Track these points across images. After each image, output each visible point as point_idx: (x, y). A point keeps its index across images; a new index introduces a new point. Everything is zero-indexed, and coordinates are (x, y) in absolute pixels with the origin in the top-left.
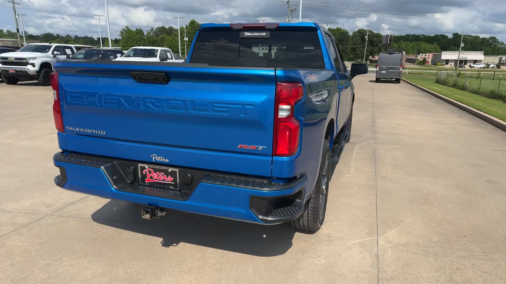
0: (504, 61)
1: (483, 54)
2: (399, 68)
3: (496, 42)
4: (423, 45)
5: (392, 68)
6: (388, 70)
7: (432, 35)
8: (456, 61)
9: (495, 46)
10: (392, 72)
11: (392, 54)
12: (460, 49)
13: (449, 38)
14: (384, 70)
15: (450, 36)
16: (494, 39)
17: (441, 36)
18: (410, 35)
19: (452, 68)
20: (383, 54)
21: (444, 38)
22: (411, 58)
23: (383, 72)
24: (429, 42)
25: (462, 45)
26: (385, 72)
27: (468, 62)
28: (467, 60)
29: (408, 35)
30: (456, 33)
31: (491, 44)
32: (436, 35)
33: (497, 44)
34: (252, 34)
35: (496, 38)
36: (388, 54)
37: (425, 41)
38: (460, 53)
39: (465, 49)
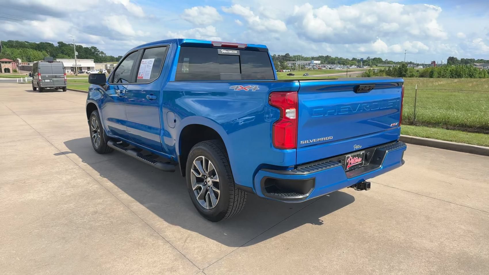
0: (109, 67)
1: (93, 62)
2: (63, 76)
3: (97, 51)
4: (31, 53)
5: (56, 77)
6: (52, 79)
7: (37, 43)
8: (72, 68)
9: (97, 54)
10: (57, 81)
11: (52, 62)
12: (76, 57)
13: (55, 46)
14: (47, 78)
15: (56, 45)
16: (95, 48)
17: (46, 44)
18: (13, 41)
19: (71, 74)
20: (42, 62)
21: (49, 45)
22: (24, 65)
23: (46, 81)
24: (36, 49)
25: (76, 53)
26: (49, 81)
27: (82, 69)
28: (81, 67)
29: (10, 41)
30: (61, 41)
31: (93, 53)
32: (41, 43)
33: (99, 53)
34: (227, 52)
35: (96, 48)
36: (48, 63)
37: (33, 48)
38: (76, 61)
39: (80, 57)
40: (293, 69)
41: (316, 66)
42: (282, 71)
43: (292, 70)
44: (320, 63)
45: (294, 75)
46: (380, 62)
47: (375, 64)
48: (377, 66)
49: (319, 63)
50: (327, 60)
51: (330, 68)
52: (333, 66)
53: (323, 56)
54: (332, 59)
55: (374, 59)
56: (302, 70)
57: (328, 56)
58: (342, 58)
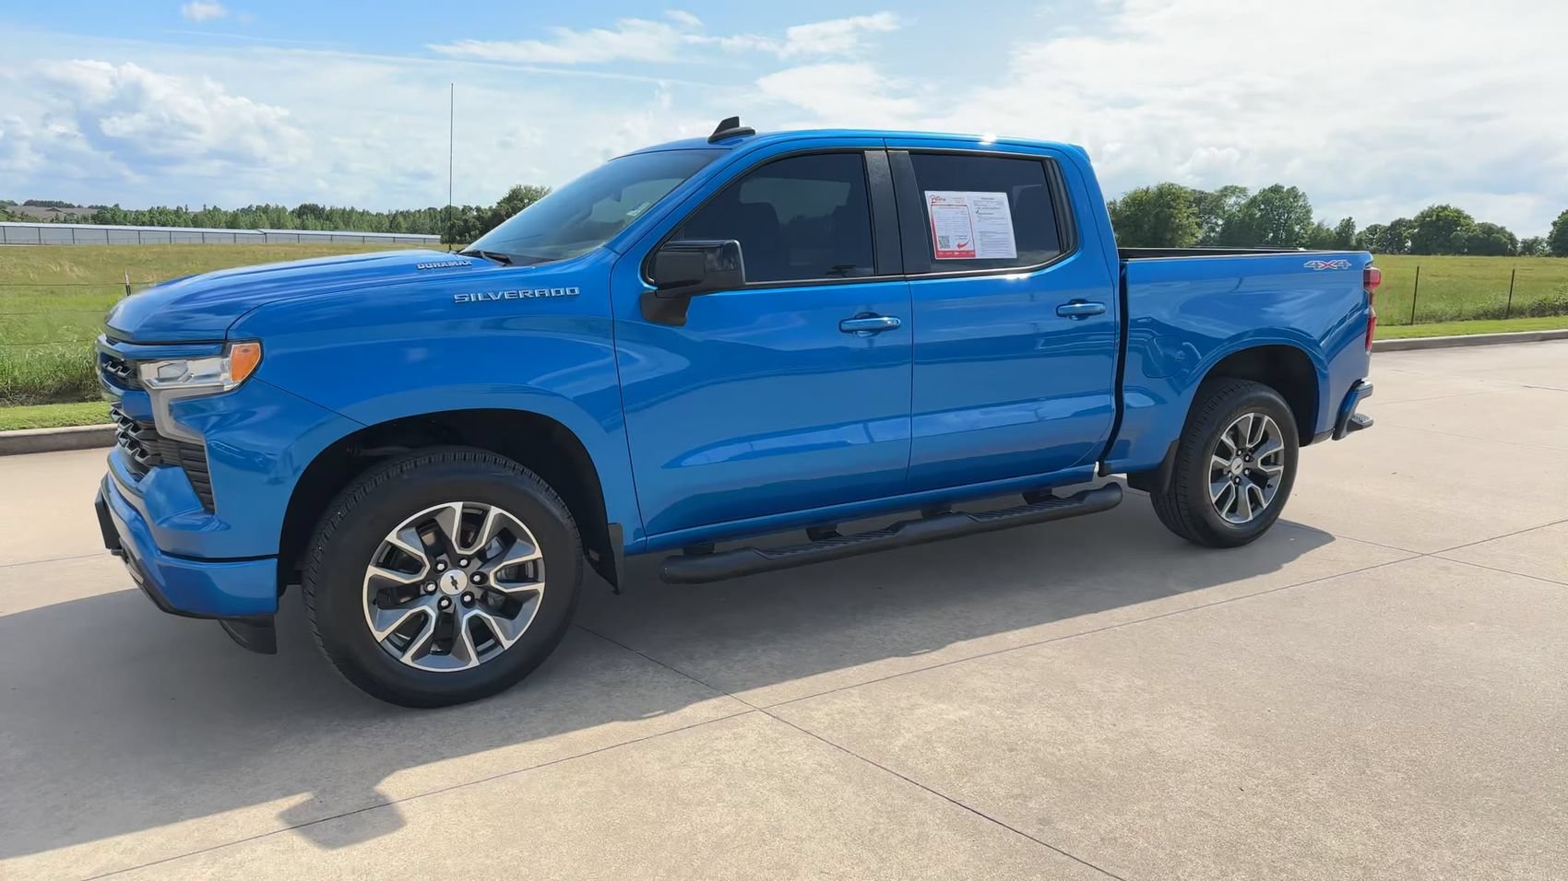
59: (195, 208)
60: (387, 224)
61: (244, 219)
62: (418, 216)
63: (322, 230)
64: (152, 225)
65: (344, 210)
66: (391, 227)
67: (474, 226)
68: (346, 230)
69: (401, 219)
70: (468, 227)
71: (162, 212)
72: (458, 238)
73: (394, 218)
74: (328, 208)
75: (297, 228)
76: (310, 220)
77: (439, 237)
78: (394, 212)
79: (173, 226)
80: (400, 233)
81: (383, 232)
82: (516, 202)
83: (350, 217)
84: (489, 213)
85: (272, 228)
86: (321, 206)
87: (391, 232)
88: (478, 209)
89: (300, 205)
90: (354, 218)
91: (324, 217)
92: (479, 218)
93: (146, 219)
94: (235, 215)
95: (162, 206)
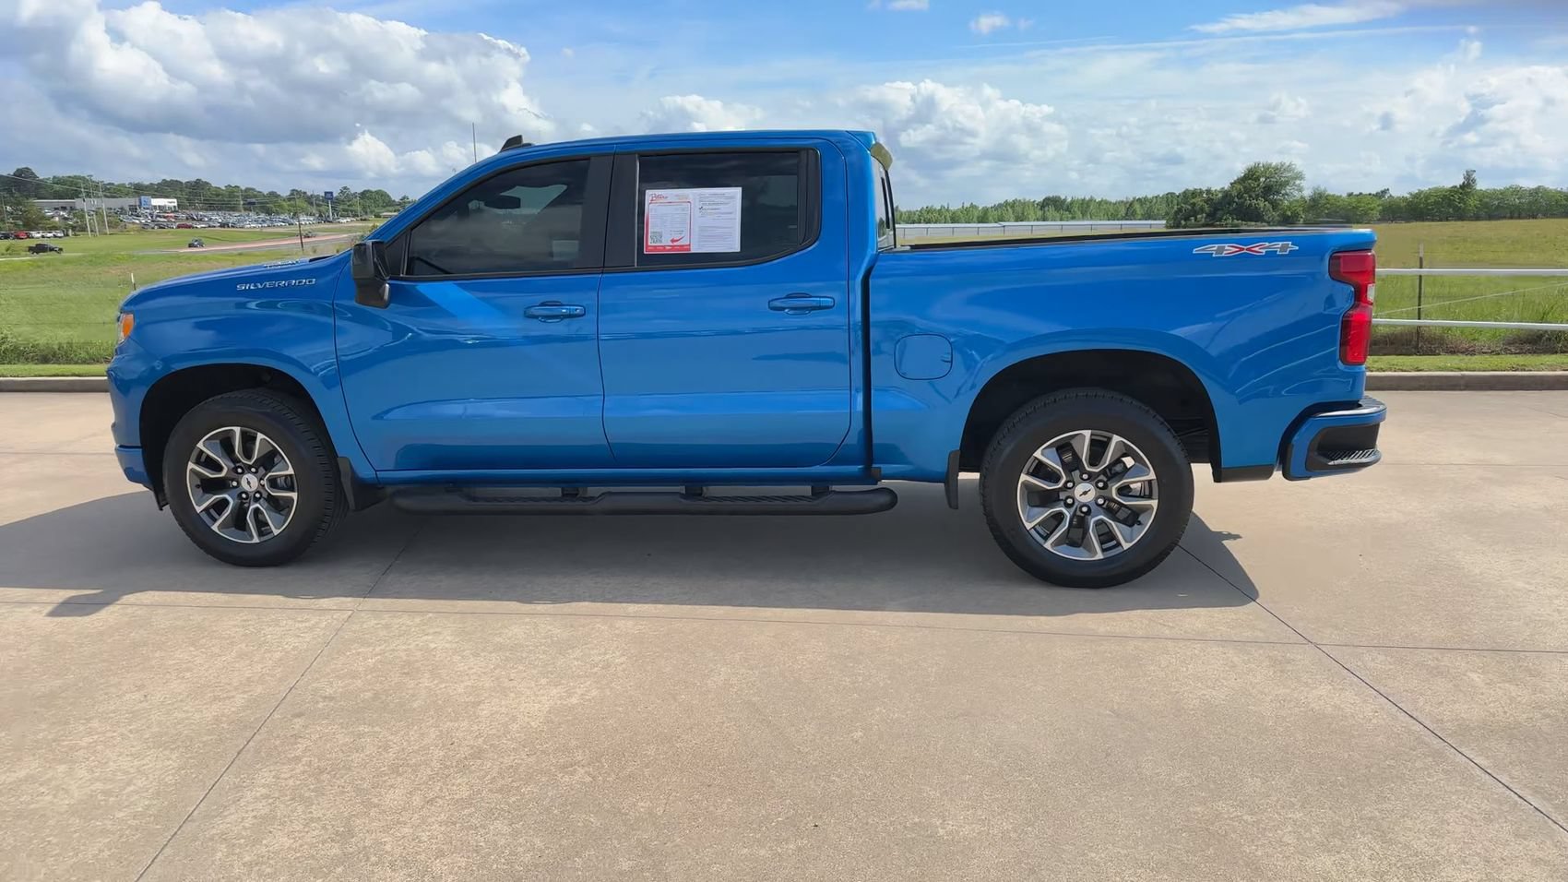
40: (73, 228)
41: (165, 217)
42: (28, 237)
43: (70, 232)
44: (176, 204)
45: (61, 249)
46: (387, 205)
47: (371, 212)
48: (377, 216)
49: (173, 204)
50: (197, 196)
51: (223, 225)
52: (232, 218)
53: (181, 183)
54: (218, 192)
55: (364, 195)
56: (113, 231)
57: (198, 182)
58: (253, 189)
59: (955, 206)
60: (1123, 212)
61: (991, 215)
62: (1154, 200)
63: (1061, 220)
64: (920, 223)
65: (1083, 200)
66: (1126, 214)
67: (1202, 210)
68: (1083, 219)
69: (1137, 206)
70: (1195, 211)
71: (929, 210)
72: (1183, 222)
73: (1130, 205)
74: (1069, 200)
75: (1038, 220)
76: (1051, 211)
77: (1164, 222)
78: (1131, 199)
79: (936, 223)
80: (1135, 219)
81: (1118, 220)
82: (1250, 181)
83: (1088, 206)
84: (1220, 195)
85: (1016, 221)
86: (1063, 197)
87: (1127, 219)
88: (1208, 191)
89: (1044, 197)
90: (1092, 207)
91: (1065, 207)
92: (1208, 201)
93: (916, 218)
94: (986, 210)
95: (930, 205)
